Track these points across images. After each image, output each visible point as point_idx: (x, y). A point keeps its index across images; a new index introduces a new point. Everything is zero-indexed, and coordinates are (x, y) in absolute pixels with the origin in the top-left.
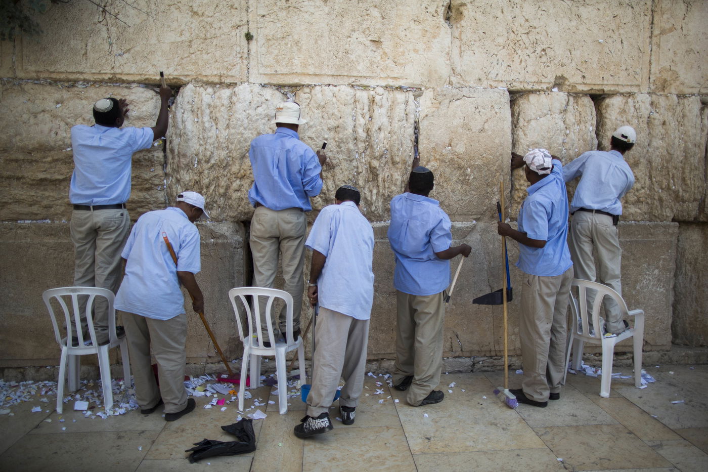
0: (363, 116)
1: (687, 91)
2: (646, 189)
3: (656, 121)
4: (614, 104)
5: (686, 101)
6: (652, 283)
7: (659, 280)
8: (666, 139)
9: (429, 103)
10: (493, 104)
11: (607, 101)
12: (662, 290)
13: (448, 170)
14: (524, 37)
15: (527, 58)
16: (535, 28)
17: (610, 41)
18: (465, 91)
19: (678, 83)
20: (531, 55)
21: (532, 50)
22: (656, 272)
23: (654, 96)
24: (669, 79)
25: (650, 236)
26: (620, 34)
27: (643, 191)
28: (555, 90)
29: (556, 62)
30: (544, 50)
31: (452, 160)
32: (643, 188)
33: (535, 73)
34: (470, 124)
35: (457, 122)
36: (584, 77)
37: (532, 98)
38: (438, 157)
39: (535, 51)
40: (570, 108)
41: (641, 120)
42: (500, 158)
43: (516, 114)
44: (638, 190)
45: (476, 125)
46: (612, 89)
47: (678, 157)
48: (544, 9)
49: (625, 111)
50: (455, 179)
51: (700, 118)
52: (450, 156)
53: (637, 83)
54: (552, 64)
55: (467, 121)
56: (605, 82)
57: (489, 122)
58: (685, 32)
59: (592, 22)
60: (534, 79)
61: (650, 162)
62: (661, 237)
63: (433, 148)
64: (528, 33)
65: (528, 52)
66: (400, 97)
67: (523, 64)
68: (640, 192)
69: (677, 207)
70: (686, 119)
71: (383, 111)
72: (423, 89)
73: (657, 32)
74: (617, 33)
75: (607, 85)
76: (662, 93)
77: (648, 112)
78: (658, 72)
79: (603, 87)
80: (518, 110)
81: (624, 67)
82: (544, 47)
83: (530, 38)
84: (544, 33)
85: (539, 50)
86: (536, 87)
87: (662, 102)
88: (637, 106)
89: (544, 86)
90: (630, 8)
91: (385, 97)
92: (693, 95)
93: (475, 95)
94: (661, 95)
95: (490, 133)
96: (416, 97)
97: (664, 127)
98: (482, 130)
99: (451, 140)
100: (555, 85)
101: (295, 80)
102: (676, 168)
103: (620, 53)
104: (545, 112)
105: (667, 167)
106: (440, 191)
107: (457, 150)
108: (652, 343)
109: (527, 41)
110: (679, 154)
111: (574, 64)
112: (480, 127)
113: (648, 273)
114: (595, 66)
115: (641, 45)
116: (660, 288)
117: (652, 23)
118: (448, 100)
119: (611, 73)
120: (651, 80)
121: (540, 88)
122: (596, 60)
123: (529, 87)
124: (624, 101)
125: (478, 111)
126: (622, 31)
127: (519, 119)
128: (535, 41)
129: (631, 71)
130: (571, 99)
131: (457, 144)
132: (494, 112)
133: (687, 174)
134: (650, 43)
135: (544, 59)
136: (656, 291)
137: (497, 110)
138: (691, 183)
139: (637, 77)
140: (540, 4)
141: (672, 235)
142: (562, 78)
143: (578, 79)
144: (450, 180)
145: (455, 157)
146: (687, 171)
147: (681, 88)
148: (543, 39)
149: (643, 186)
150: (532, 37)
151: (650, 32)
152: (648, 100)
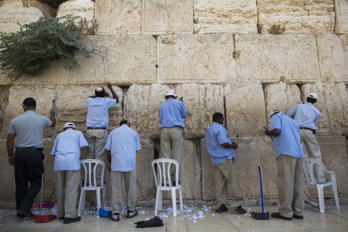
0: (202, 95)
1: (338, 81)
2: (327, 121)
3: (327, 93)
4: (307, 87)
5: (338, 84)
6: (337, 164)
7: (340, 162)
8: (333, 100)
9: (229, 89)
10: (255, 88)
11: (304, 86)
12: (343, 167)
13: (239, 115)
14: (265, 62)
15: (268, 70)
16: (270, 59)
17: (301, 62)
18: (243, 84)
19: (333, 78)
20: (269, 69)
21: (270, 67)
22: (339, 158)
23: (324, 83)
24: (329, 76)
25: (333, 142)
26: (305, 60)
27: (326, 122)
28: (281, 82)
29: (280, 71)
30: (274, 67)
31: (240, 111)
32: (326, 121)
33: (271, 76)
34: (247, 96)
35: (241, 96)
36: (292, 76)
37: (272, 85)
38: (234, 110)
39: (271, 68)
40: (288, 89)
41: (320, 93)
42: (261, 110)
43: (266, 93)
44: (323, 122)
45: (249, 97)
46: (305, 81)
47: (339, 108)
48: (272, 51)
49: (312, 89)
50: (242, 119)
51: (346, 91)
52: (239, 110)
53: (316, 78)
54: (278, 72)
55: (245, 95)
56: (302, 78)
57: (255, 95)
58: (333, 58)
59: (293, 56)
60: (272, 78)
61: (327, 110)
62: (338, 143)
63: (232, 107)
64: (267, 61)
65: (268, 68)
66: (217, 87)
67: (266, 72)
68: (325, 123)
69: (343, 129)
70: (340, 92)
71: (211, 92)
72: (226, 84)
73: (320, 58)
74: (304, 59)
75: (303, 79)
76: (327, 82)
77: (322, 89)
78: (324, 74)
79: (301, 80)
80: (266, 91)
81: (309, 72)
82: (274, 66)
83: (268, 62)
84: (274, 60)
85: (272, 67)
86: (273, 81)
87: (328, 85)
88: (317, 87)
89: (276, 81)
90: (308, 50)
91: (211, 87)
92: (341, 82)
93: (248, 85)
94: (327, 83)
95: (255, 100)
96: (223, 87)
97: (331, 95)
98: (252, 99)
99: (239, 103)
100: (281, 80)
101: (175, 82)
102: (339, 113)
103: (306, 67)
104: (278, 91)
105: (335, 112)
106: (236, 124)
107: (242, 107)
108: (343, 193)
109: (267, 64)
110: (339, 107)
111: (287, 72)
112: (251, 97)
113: (334, 159)
114: (296, 72)
115: (315, 63)
116: (342, 166)
117: (318, 55)
118: (237, 88)
119: (304, 74)
120: (322, 77)
121: (274, 82)
122: (297, 70)
123: (270, 81)
124: (311, 86)
125: (249, 91)
126: (305, 58)
127: (267, 94)
128: (270, 63)
129: (312, 73)
130: (288, 85)
131: (242, 105)
132: (256, 91)
133: (345, 115)
134: (319, 62)
135: (275, 70)
136: (340, 168)
137: (257, 91)
139: (315, 76)
140: (271, 50)
141: (343, 141)
142: (283, 77)
143: (291, 78)
144: (240, 120)
145: (242, 110)
146: (345, 114)
147: (335, 79)
148: (273, 63)
149: (326, 120)
150: (269, 62)
151: (318, 58)
152: (322, 85)
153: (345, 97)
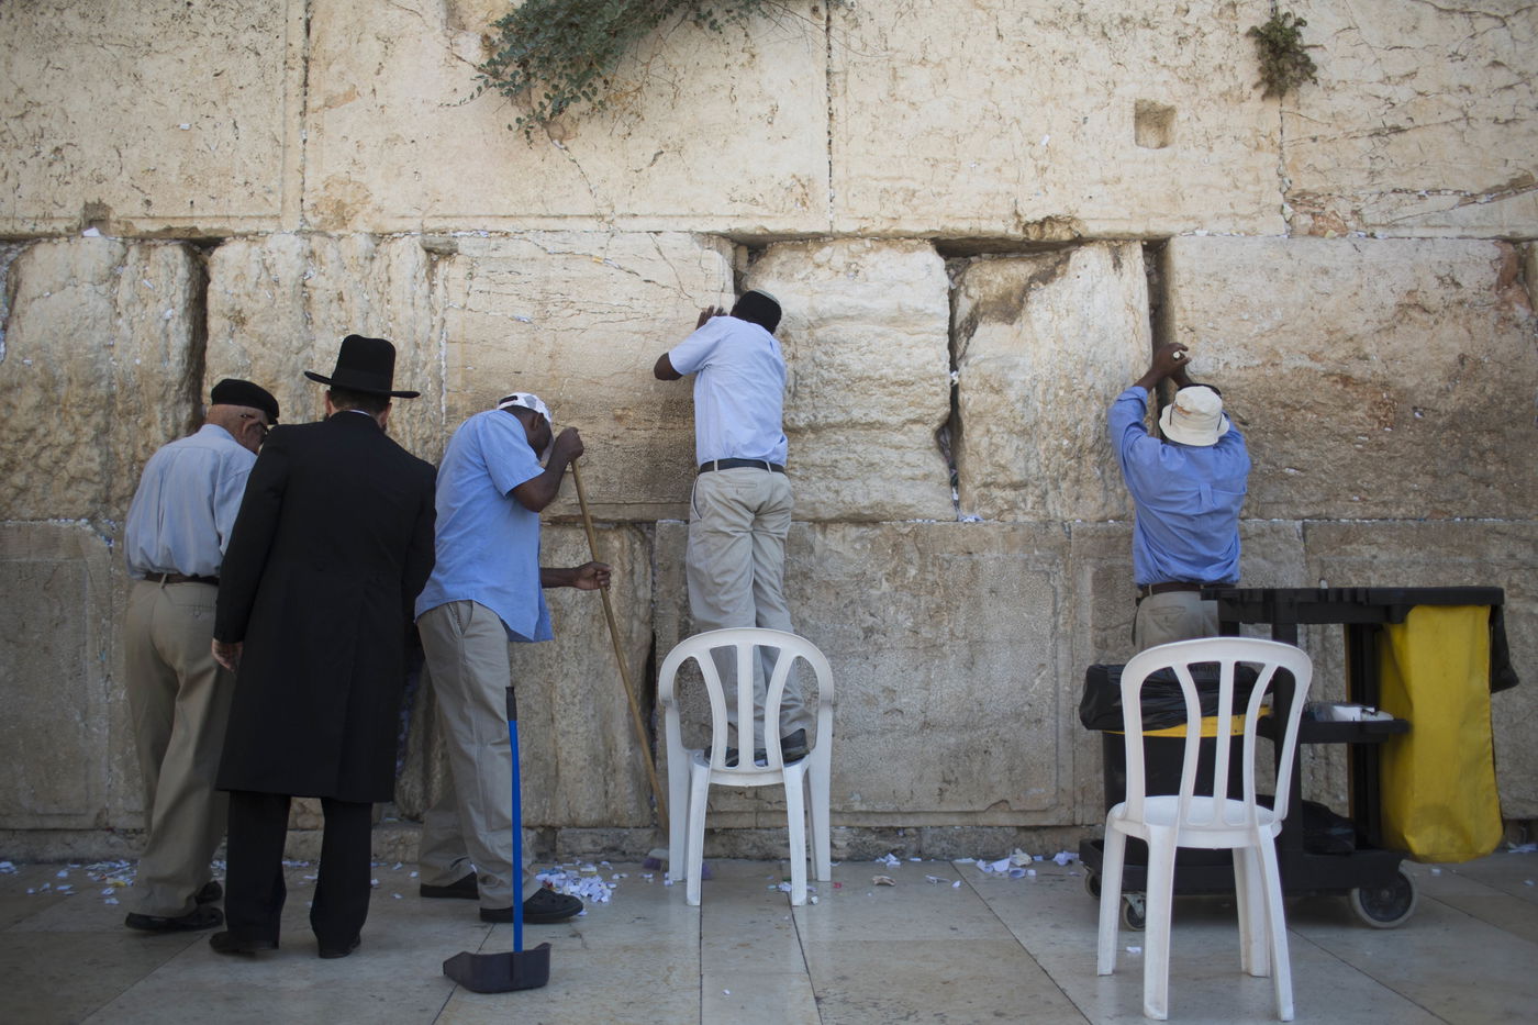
1: (391, 225)
3: (318, 292)
4: (225, 261)
5: (392, 246)
11: (218, 252)
14: (13, 125)
15: (20, 168)
16: (39, 105)
17: (207, 124)
19: (369, 208)
20: (28, 162)
21: (32, 151)
23: (316, 239)
24: (348, 200)
26: (230, 110)
28: (93, 232)
29: (86, 173)
30: (57, 150)
33: (36, 199)
36: (148, 203)
37: (42, 252)
39: (37, 153)
40: (126, 273)
41: (278, 292)
43: (12, 288)
46: (216, 226)
48: (58, 65)
49: (242, 273)
51: (426, 285)
53: (272, 211)
54: (76, 178)
56: (197, 213)
58: (380, 100)
59: (166, 88)
60: (35, 211)
64: (22, 116)
65: (21, 154)
67: (11, 181)
70: (396, 287)
73: (316, 101)
74: (223, 108)
75: (202, 218)
76: (341, 232)
77: (296, 273)
78: (322, 187)
79: (195, 223)
81: (240, 179)
82: (59, 143)
83: (28, 125)
84: (58, 114)
85: (46, 150)
86: (42, 228)
87: (330, 252)
88: (268, 262)
89: (61, 226)
90: (253, 55)
92: (408, 233)
97: (342, 305)
100: (91, 223)
103: (230, 150)
104: (61, 279)
109: (19, 133)
111: (125, 177)
114: (173, 179)
115: (278, 131)
117: (306, 84)
119: (210, 192)
120: (306, 205)
121: (49, 230)
122: (177, 164)
123: (26, 229)
124: (245, 251)
126: (232, 103)
128: (38, 132)
129: (257, 186)
130: (134, 252)
134: (303, 125)
135: (58, 169)
138: (403, 430)
139: (271, 198)
140: (50, 55)
142: (100, 205)
143: (137, 208)
147: (377, 218)
148: (56, 127)
150: (32, 124)
151: (301, 103)
152: (298, 245)
153: (410, 312)
